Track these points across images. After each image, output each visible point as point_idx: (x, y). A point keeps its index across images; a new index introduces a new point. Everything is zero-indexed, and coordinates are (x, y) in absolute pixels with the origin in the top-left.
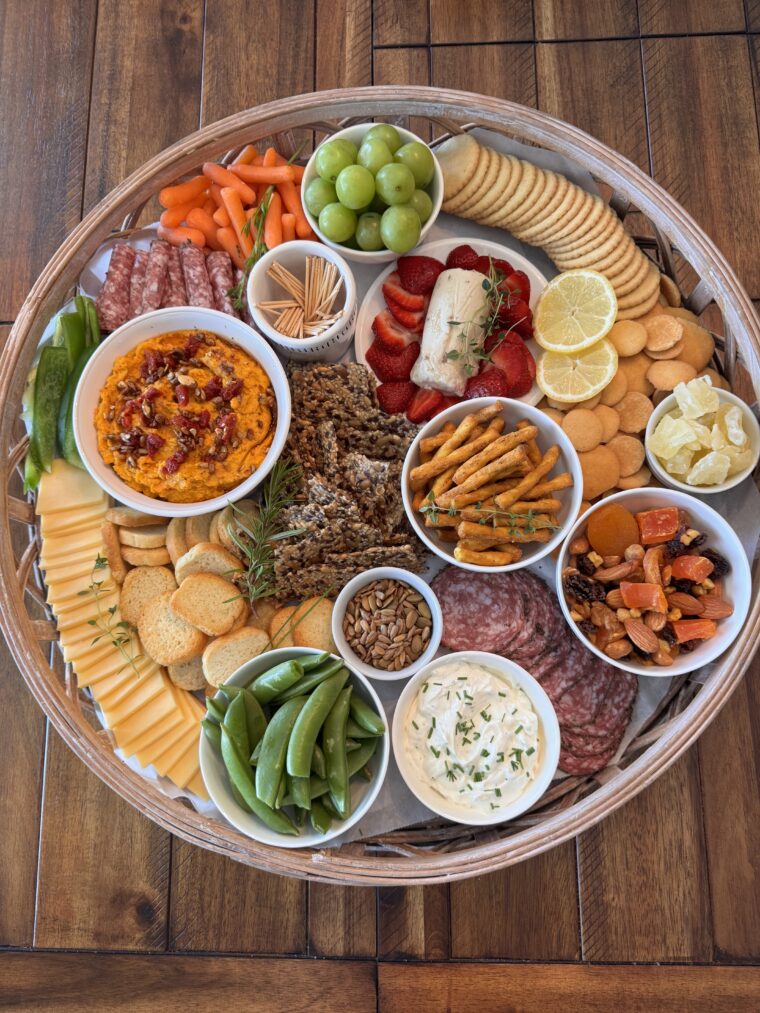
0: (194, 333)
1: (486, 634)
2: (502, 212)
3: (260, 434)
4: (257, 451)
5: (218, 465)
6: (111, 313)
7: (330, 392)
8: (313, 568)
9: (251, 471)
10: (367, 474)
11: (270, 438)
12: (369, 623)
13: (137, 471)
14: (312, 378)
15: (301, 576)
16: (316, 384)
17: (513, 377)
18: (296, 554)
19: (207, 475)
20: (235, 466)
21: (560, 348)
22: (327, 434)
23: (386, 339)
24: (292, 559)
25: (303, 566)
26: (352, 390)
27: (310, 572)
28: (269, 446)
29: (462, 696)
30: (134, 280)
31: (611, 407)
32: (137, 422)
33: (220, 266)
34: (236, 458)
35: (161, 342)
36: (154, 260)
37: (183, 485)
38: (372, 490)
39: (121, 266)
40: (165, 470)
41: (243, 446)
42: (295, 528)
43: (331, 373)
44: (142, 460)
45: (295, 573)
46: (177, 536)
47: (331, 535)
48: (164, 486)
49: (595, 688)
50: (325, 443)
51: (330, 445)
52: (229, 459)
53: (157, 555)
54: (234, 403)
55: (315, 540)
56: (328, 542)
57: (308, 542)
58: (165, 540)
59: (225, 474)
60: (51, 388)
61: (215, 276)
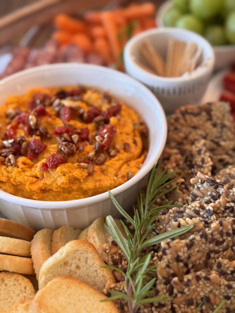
3: (136, 150)
4: (133, 163)
5: (97, 168)
7: (195, 128)
8: (202, 273)
9: (128, 177)
11: (143, 157)
13: (16, 169)
14: (179, 115)
15: (188, 284)
16: (182, 121)
19: (85, 174)
20: (111, 171)
22: (199, 152)
24: (178, 259)
25: (188, 272)
26: (215, 125)
27: (198, 278)
28: (143, 162)
34: (113, 164)
41: (120, 156)
42: (179, 226)
43: (196, 111)
44: (21, 159)
45: (181, 280)
46: (44, 242)
47: (221, 233)
48: (40, 184)
50: (198, 160)
51: (203, 161)
52: (108, 163)
53: (19, 263)
54: (113, 120)
55: (204, 236)
56: (218, 243)
58: (29, 248)
59: (102, 177)
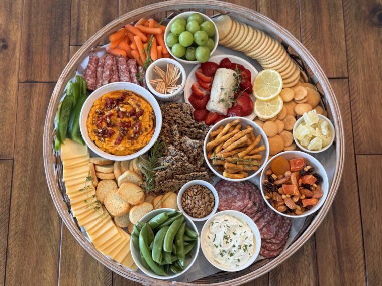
0: (124, 91)
1: (235, 206)
2: (241, 46)
3: (149, 130)
4: (149, 136)
5: (135, 141)
6: (90, 82)
7: (176, 114)
8: (170, 180)
9: (146, 144)
10: (190, 145)
11: (153, 131)
12: (191, 201)
13: (105, 144)
14: (169, 109)
15: (165, 183)
16: (170, 111)
17: (245, 109)
18: (164, 175)
19: (130, 145)
20: (140, 142)
21: (262, 98)
22: (175, 130)
23: (197, 93)
24: (162, 176)
25: (166, 180)
26: (184, 113)
27: (169, 182)
28: (153, 134)
29: (226, 226)
30: (99, 69)
31: (281, 120)
32: (104, 125)
33: (132, 65)
34: (141, 138)
35: (111, 95)
36: (108, 62)
37: (122, 149)
38: (192, 151)
39: (93, 64)
40: (115, 143)
41: (143, 134)
42: (164, 165)
43: (176, 107)
44: (106, 139)
45: (163, 182)
46: (118, 168)
47: (177, 168)
48: (114, 149)
49: (275, 225)
50: (174, 133)
51: (176, 134)
52: (139, 139)
53: (111, 176)
54: (140, 118)
55: (171, 169)
56: (176, 170)
57: (169, 170)
58: (113, 170)
59: (137, 145)
60: (67, 111)
61: (130, 69)
